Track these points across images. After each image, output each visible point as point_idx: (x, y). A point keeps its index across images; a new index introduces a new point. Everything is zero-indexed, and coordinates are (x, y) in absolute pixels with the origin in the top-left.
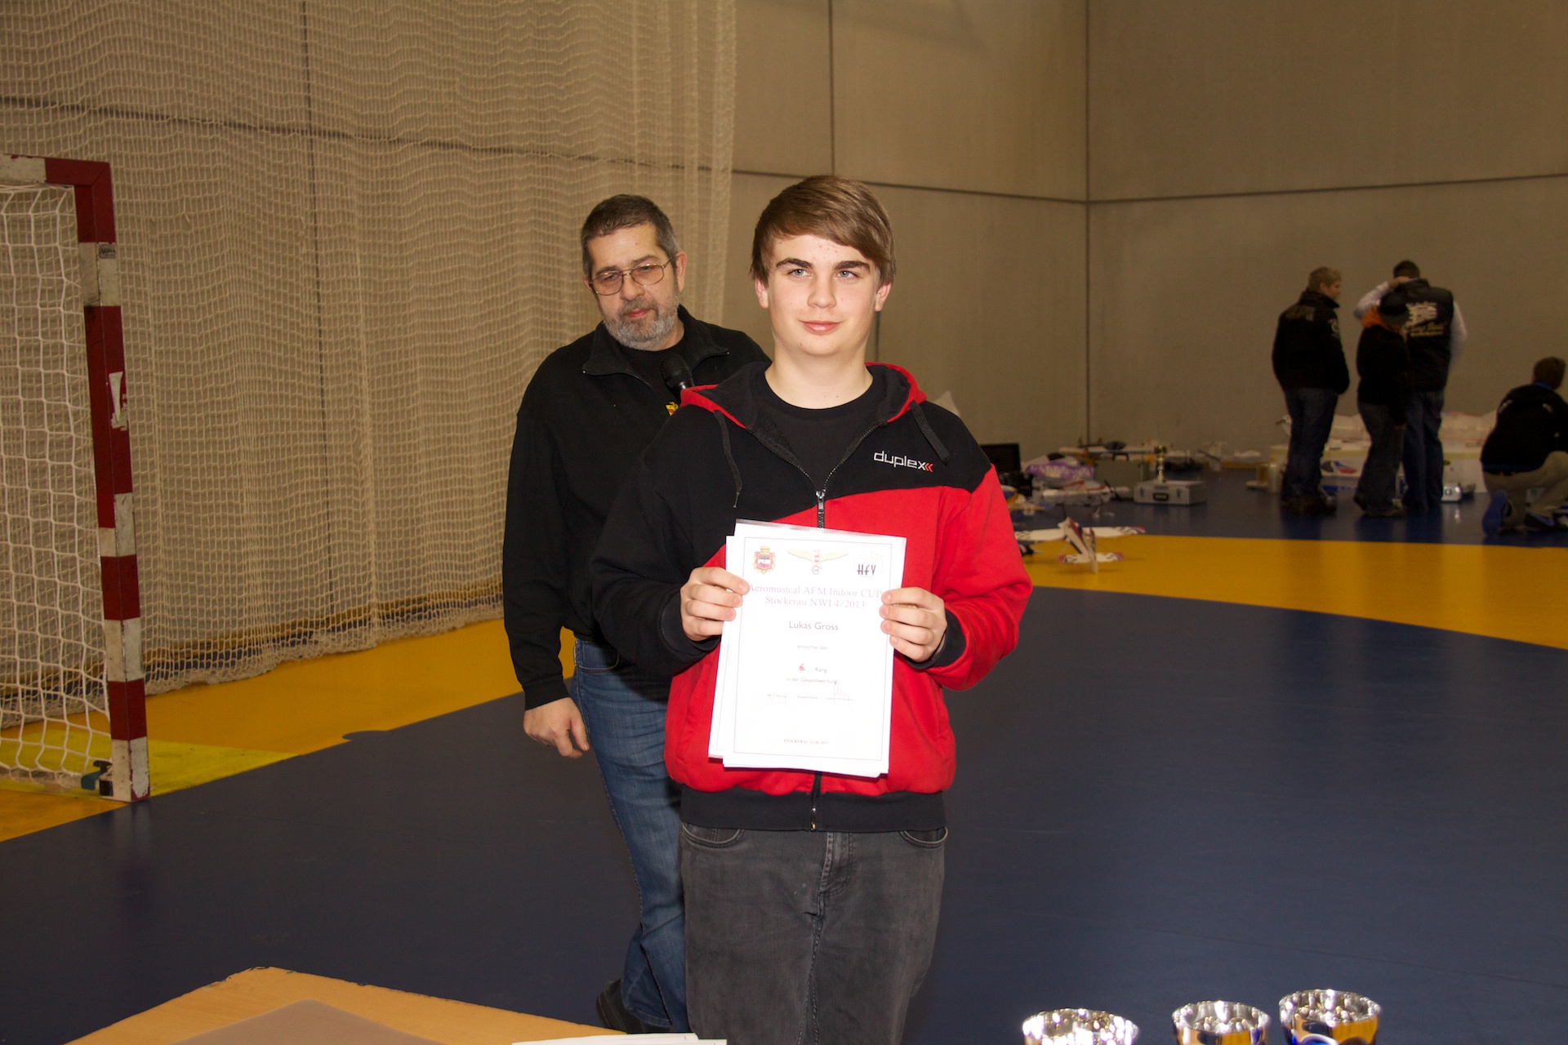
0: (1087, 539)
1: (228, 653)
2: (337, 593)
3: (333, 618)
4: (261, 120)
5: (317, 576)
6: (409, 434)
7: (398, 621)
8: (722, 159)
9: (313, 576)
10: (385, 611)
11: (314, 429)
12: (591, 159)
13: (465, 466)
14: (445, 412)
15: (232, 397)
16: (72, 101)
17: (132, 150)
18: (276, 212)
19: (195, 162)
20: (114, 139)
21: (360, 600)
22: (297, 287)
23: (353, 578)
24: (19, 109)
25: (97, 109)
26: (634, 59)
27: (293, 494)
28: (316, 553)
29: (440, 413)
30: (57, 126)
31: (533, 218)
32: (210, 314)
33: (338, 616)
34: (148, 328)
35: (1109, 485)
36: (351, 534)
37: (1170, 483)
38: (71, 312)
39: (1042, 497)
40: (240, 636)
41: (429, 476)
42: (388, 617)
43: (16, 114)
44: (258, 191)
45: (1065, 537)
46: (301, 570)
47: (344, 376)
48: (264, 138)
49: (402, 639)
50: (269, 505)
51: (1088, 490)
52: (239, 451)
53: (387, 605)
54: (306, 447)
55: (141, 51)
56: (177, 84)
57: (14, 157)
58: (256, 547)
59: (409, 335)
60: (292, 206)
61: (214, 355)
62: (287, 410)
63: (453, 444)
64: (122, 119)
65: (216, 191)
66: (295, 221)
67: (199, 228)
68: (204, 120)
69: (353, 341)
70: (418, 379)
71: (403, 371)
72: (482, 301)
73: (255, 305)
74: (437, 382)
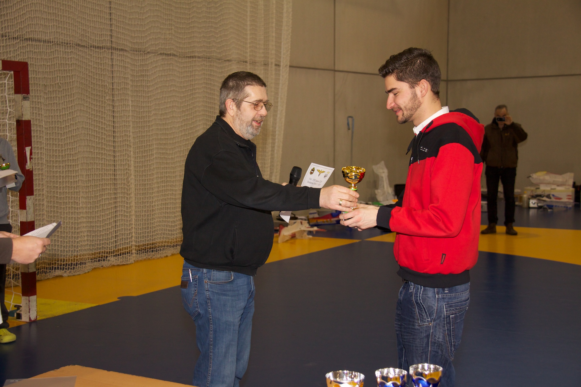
1: (72, 264)
2: (118, 240)
3: (116, 251)
4: (91, 44)
5: (110, 233)
6: (150, 175)
7: (143, 252)
8: (285, 61)
9: (108, 232)
10: (138, 248)
11: (110, 172)
12: (229, 61)
13: (173, 188)
14: (165, 166)
15: (76, 158)
16: (13, 35)
17: (37, 56)
18: (97, 82)
19: (63, 61)
20: (30, 51)
21: (127, 243)
22: (105, 113)
23: (125, 234)
25: (24, 39)
27: (101, 198)
28: (110, 223)
29: (163, 166)
30: (7, 45)
31: (204, 86)
32: (68, 123)
33: (118, 249)
34: (42, 129)
36: (125, 215)
38: (10, 122)
40: (77, 257)
41: (158, 192)
42: (139, 251)
44: (89, 73)
46: (103, 230)
47: (123, 150)
48: (92, 51)
49: (145, 260)
50: (91, 202)
52: (79, 180)
53: (139, 246)
54: (107, 179)
55: (42, 15)
56: (57, 29)
58: (85, 220)
59: (150, 134)
60: (103, 80)
61: (69, 140)
62: (99, 164)
63: (168, 179)
64: (34, 43)
65: (72, 73)
66: (104, 86)
67: (64, 88)
68: (67, 44)
69: (127, 135)
70: (154, 152)
71: (148, 148)
72: (182, 120)
73: (87, 120)
74: (162, 153)
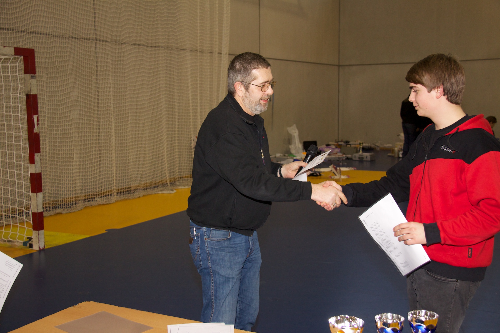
0: (338, 171)
1: (68, 204)
2: (103, 185)
3: (102, 193)
4: (81, 36)
5: (97, 180)
6: (126, 136)
7: (122, 194)
8: (225, 50)
9: (96, 180)
10: (118, 191)
11: (96, 134)
12: (184, 50)
13: (144, 146)
14: (138, 129)
15: (71, 123)
16: (21, 29)
17: (40, 45)
18: (85, 65)
19: (60, 49)
20: (35, 41)
21: (110, 187)
22: (92, 89)
23: (108, 181)
24: (4, 31)
25: (29, 32)
26: (198, 19)
27: (90, 154)
28: (97, 173)
29: (136, 129)
30: (16, 37)
31: (166, 68)
32: (64, 97)
33: (103, 193)
34: (45, 101)
35: (344, 154)
36: (108, 167)
37: (364, 154)
38: (21, 96)
40: (73, 198)
41: (132, 149)
42: (119, 193)
43: (4, 33)
44: (80, 58)
45: (331, 171)
46: (92, 178)
47: (106, 117)
48: (82, 42)
49: (123, 200)
50: (82, 157)
51: (338, 156)
52: (73, 140)
53: (119, 189)
54: (94, 139)
55: (43, 14)
56: (55, 24)
57: (4, 47)
58: (78, 171)
59: (126, 105)
60: (90, 63)
61: (65, 110)
62: (88, 128)
63: (140, 139)
64: (37, 35)
65: (67, 58)
66: (91, 68)
67: (61, 70)
68: (63, 36)
69: (109, 106)
70: (129, 118)
71: (125, 116)
72: (150, 94)
73: (79, 94)
74: (135, 119)
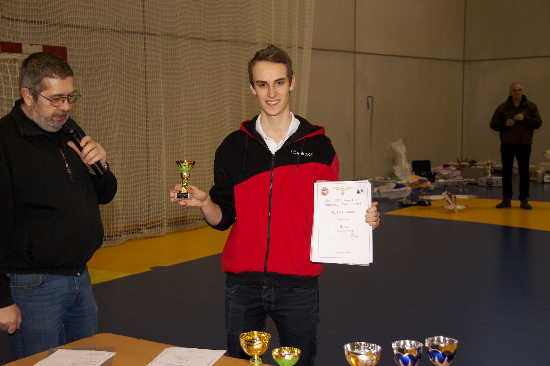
0: (453, 199)
1: (108, 236)
2: (150, 213)
3: (149, 223)
4: (125, 29)
5: (143, 207)
6: (180, 152)
7: (174, 225)
8: (308, 44)
9: (142, 206)
10: (169, 221)
11: (143, 149)
12: (254, 44)
13: (202, 165)
14: (195, 144)
15: (111, 136)
16: (54, 22)
17: (75, 41)
18: (130, 65)
19: (99, 46)
20: (69, 37)
21: (159, 216)
22: (138, 94)
23: (157, 208)
24: (34, 25)
25: (63, 25)
27: (134, 175)
28: (143, 198)
29: (192, 144)
30: (48, 32)
31: (231, 68)
32: (104, 104)
33: (151, 222)
34: (80, 109)
36: (156, 191)
37: (493, 177)
39: (439, 182)
40: (113, 229)
42: (170, 224)
43: (33, 27)
44: (123, 56)
46: (137, 204)
47: (155, 129)
48: (126, 36)
49: (175, 232)
50: (125, 178)
52: (114, 158)
53: (170, 219)
54: (140, 156)
56: (93, 16)
57: (31, 45)
59: (181, 113)
60: (136, 63)
61: (105, 120)
62: (133, 142)
63: (198, 156)
64: (72, 29)
65: (107, 57)
66: (138, 68)
67: (100, 71)
68: (103, 29)
69: (159, 115)
70: (184, 131)
71: (178, 127)
72: (210, 100)
73: (121, 101)
74: (192, 132)
